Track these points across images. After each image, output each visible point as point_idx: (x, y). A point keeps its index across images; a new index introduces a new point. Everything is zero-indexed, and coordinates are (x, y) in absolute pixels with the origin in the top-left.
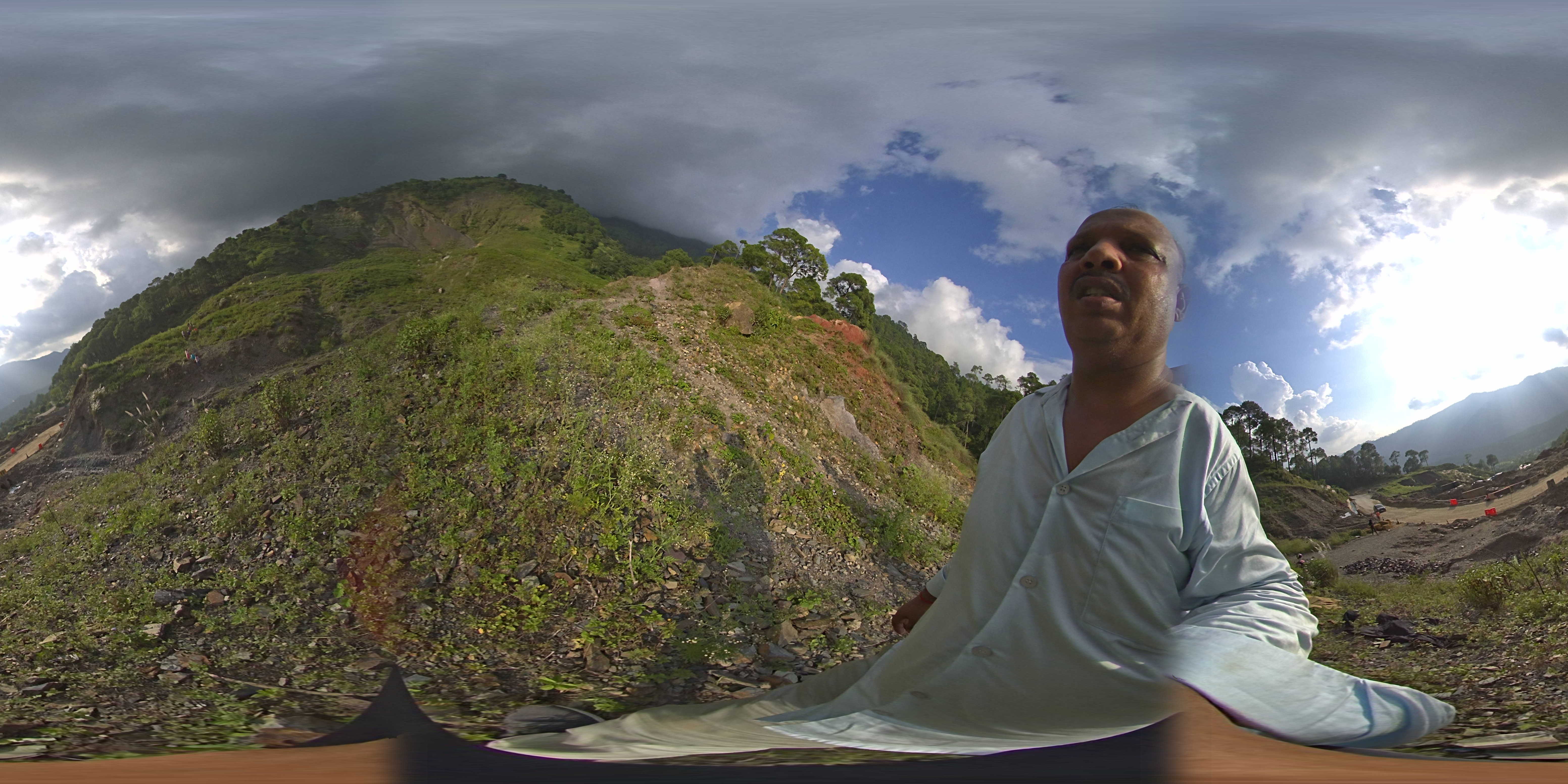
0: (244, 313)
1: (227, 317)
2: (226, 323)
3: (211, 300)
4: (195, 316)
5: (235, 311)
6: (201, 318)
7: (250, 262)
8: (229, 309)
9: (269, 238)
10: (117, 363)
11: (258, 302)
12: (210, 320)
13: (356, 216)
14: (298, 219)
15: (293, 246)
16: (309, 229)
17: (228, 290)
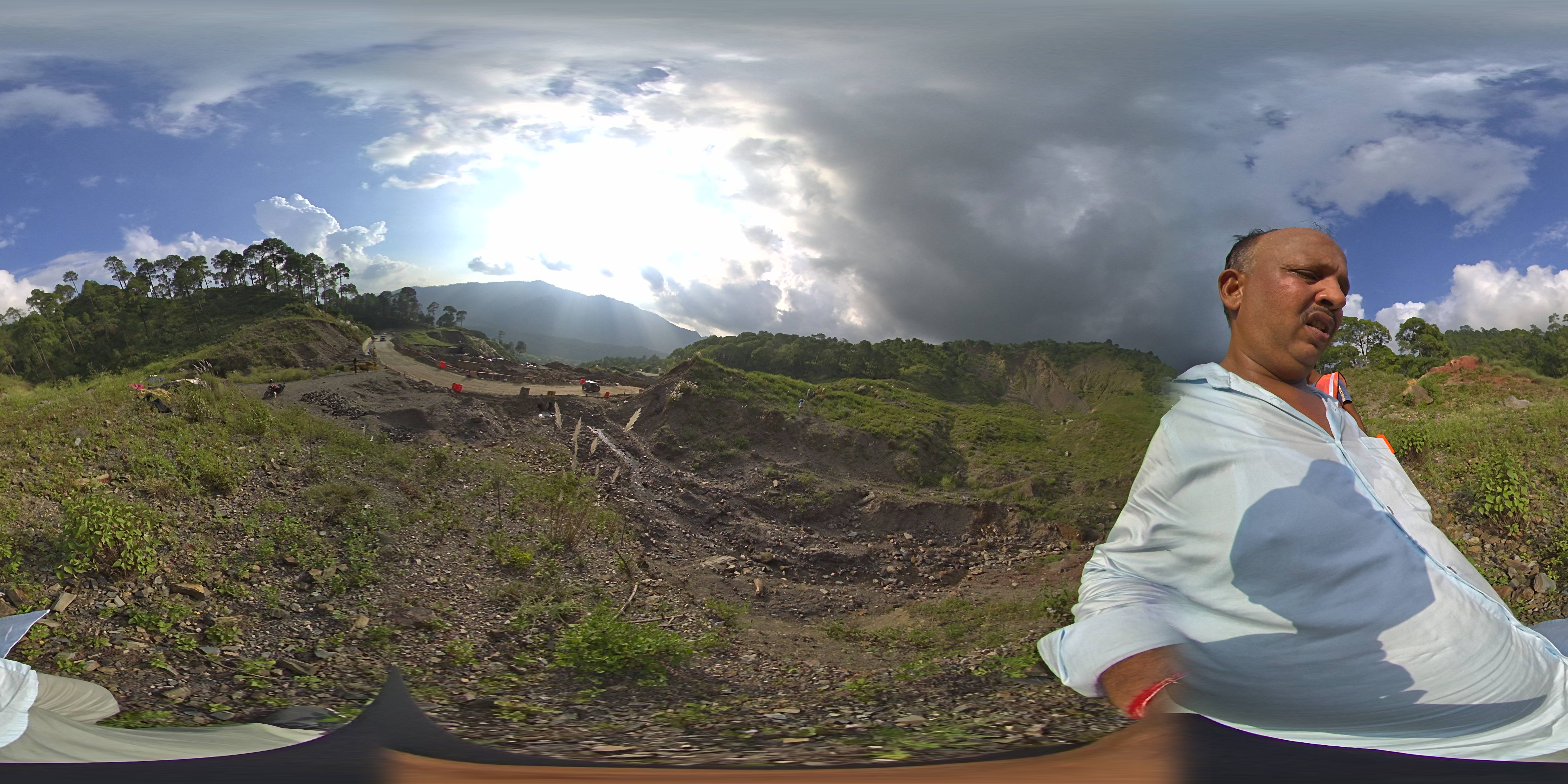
0: (875, 409)
1: (859, 404)
2: (854, 408)
3: (853, 381)
4: (829, 385)
5: (868, 403)
6: (834, 390)
7: (902, 369)
8: (863, 397)
9: (929, 356)
11: (892, 406)
12: (841, 397)
13: (1002, 364)
14: (959, 350)
15: (943, 372)
16: (963, 362)
17: (872, 381)
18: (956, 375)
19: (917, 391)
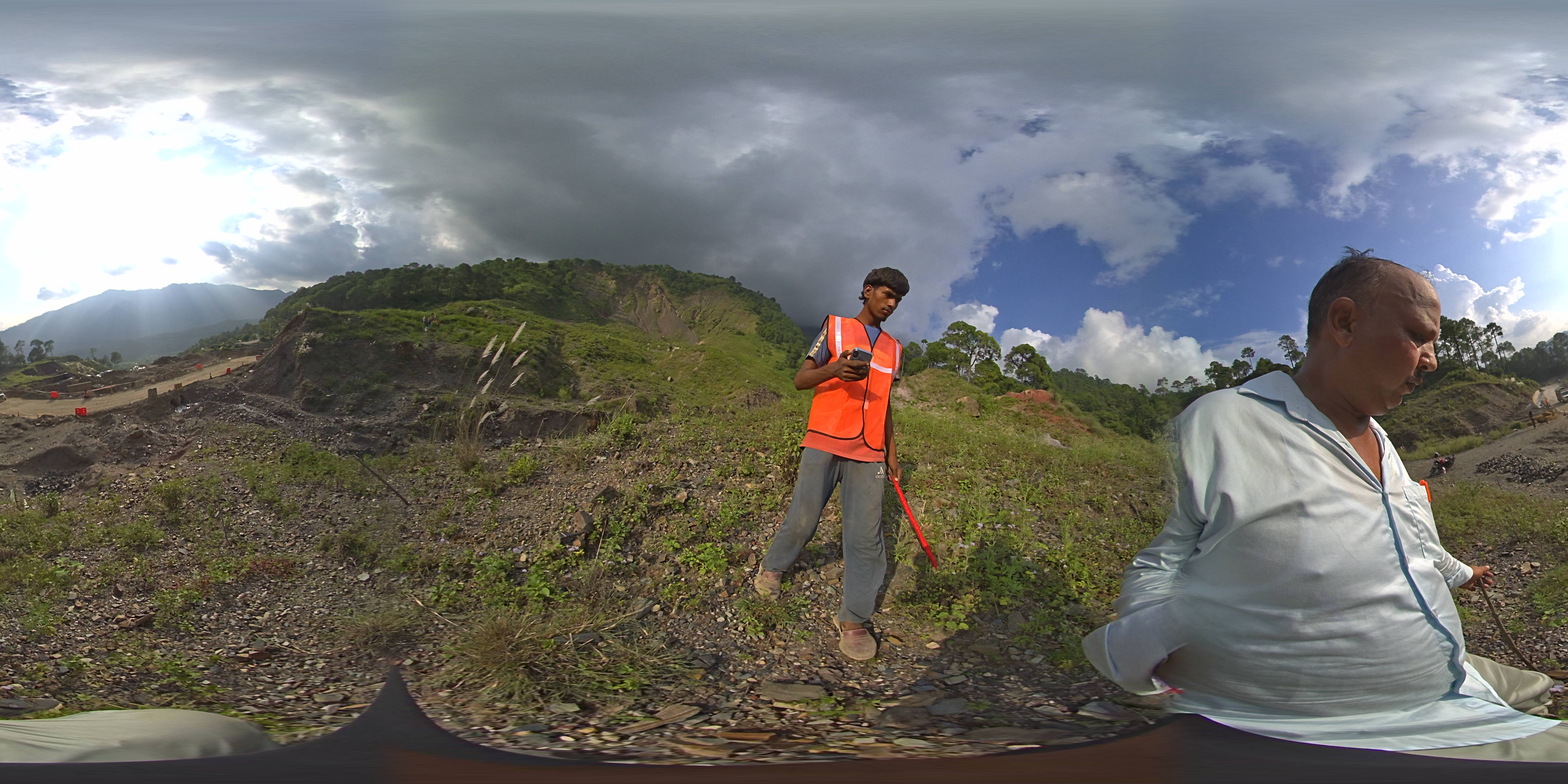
0: (488, 329)
1: (473, 325)
2: (469, 330)
3: (461, 304)
4: (441, 310)
5: (480, 323)
6: (446, 314)
7: (506, 288)
8: (475, 318)
9: (534, 274)
10: (345, 317)
11: (503, 325)
12: (454, 321)
13: (612, 285)
14: (566, 268)
15: (549, 291)
16: (570, 280)
17: (479, 302)
18: (562, 293)
19: (523, 309)
